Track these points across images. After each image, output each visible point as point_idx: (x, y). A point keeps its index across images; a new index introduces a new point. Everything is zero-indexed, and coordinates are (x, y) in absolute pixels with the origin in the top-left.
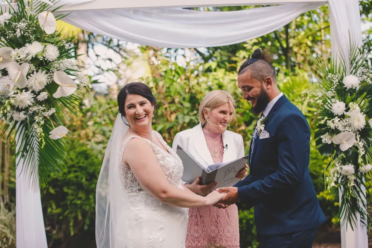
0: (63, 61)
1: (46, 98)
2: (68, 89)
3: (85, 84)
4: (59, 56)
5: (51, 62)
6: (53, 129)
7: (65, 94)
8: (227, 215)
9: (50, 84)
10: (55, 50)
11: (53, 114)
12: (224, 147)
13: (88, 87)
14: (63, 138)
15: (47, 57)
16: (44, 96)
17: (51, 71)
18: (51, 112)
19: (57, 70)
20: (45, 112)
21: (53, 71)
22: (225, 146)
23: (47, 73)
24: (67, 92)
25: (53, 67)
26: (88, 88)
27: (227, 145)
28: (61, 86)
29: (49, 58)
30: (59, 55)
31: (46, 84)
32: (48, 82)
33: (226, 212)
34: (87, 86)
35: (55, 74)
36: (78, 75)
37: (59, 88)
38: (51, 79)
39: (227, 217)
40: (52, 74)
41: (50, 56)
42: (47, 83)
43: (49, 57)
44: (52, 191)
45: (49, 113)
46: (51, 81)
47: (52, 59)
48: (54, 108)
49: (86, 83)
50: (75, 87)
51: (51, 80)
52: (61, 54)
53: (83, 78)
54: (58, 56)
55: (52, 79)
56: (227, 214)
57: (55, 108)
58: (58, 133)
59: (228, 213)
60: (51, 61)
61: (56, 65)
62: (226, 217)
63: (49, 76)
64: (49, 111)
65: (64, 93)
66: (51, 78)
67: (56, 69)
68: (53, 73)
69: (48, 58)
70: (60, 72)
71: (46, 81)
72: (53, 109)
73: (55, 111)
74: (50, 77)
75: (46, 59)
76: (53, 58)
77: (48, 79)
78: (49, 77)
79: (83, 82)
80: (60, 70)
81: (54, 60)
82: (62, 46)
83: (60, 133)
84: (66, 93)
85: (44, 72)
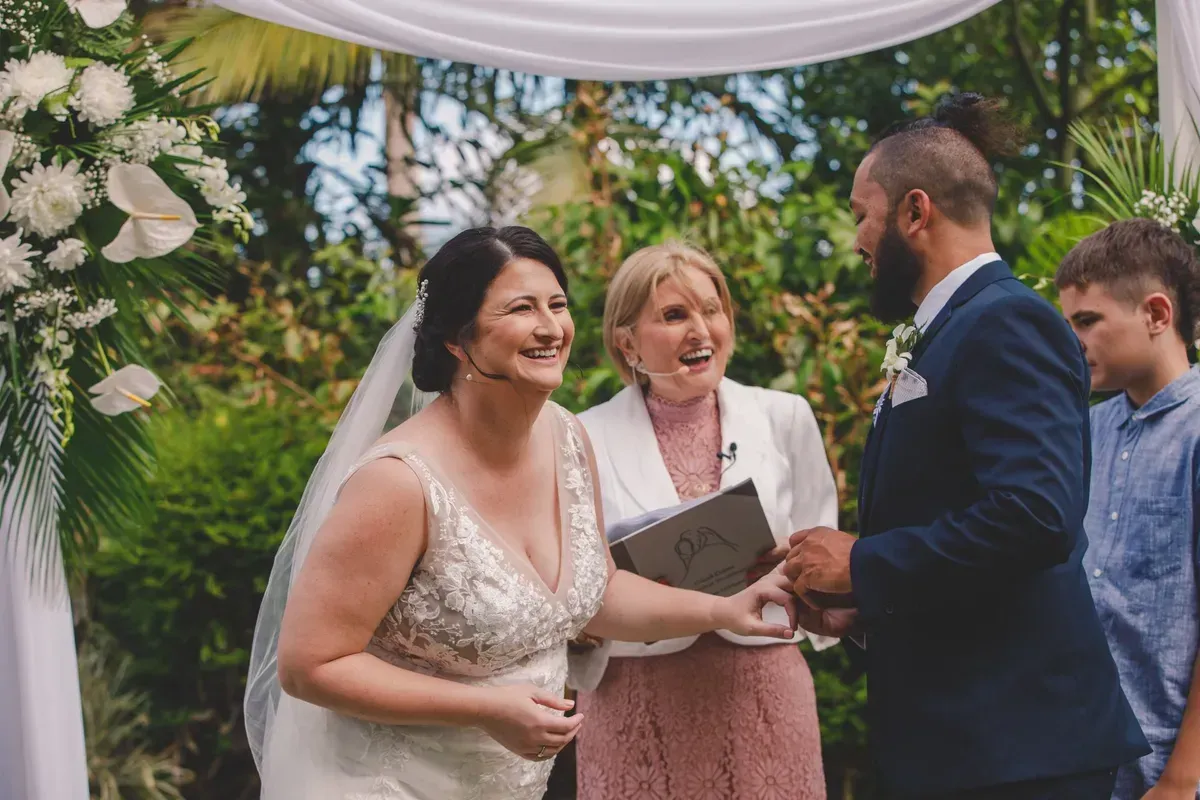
0: (142, 125)
1: (81, 260)
2: (164, 229)
3: (230, 211)
4: (133, 108)
5: (101, 129)
6: (107, 375)
7: (151, 248)
8: (760, 720)
9: (95, 208)
10: (118, 86)
11: (106, 323)
12: (720, 456)
13: (242, 223)
14: (139, 408)
15: (84, 112)
16: (73, 252)
17: (98, 163)
18: (95, 313)
19: (123, 160)
20: (77, 314)
21: (107, 161)
22: (725, 450)
23: (84, 169)
24: (157, 240)
25: (107, 148)
26: (243, 228)
27: (733, 447)
28: (135, 219)
29: (94, 116)
30: (134, 104)
31: (81, 208)
32: (87, 201)
33: (759, 709)
34: (238, 220)
35: (112, 173)
36: (203, 180)
37: (127, 226)
38: (97, 192)
39: (761, 727)
40: (102, 172)
41: (98, 107)
42: (85, 206)
43: (95, 111)
44: (214, 589)
45: (88, 315)
46: (97, 200)
47: (105, 119)
48: (110, 298)
49: (234, 209)
50: (190, 224)
51: (100, 196)
52: (140, 100)
53: (222, 190)
54: (129, 109)
55: (101, 191)
56: (762, 712)
57: (114, 301)
58: (124, 391)
59: (766, 711)
60: (100, 125)
61: (120, 141)
62: (758, 728)
63: (92, 181)
64: (90, 308)
65: (145, 246)
66: (97, 188)
67: (118, 157)
68: (107, 169)
69: (89, 113)
70: (132, 167)
71: (79, 198)
72: (107, 301)
73: (116, 310)
74: (95, 184)
75: (81, 119)
76: (106, 116)
77: (87, 190)
78: (89, 185)
79: (224, 205)
80: (132, 162)
81: (113, 122)
82: (143, 73)
83: (129, 394)
84: (154, 244)
85: (75, 164)
